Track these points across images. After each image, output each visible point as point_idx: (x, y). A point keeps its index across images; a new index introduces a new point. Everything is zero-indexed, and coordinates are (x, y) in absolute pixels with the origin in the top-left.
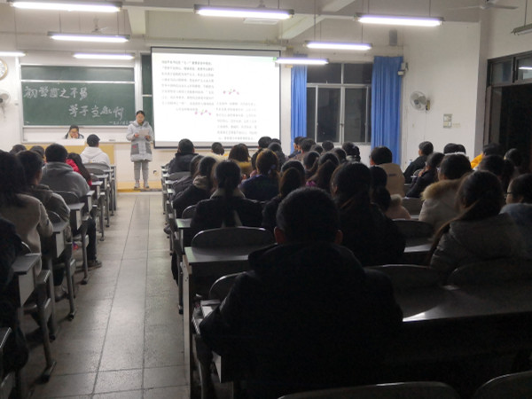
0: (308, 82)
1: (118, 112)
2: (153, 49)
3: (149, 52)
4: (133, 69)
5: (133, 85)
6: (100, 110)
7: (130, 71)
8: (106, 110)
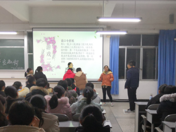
0: (120, 45)
1: (16, 62)
2: (33, 29)
3: (31, 31)
4: (23, 40)
5: (23, 48)
6: (7, 61)
7: (22, 41)
8: (9, 62)
